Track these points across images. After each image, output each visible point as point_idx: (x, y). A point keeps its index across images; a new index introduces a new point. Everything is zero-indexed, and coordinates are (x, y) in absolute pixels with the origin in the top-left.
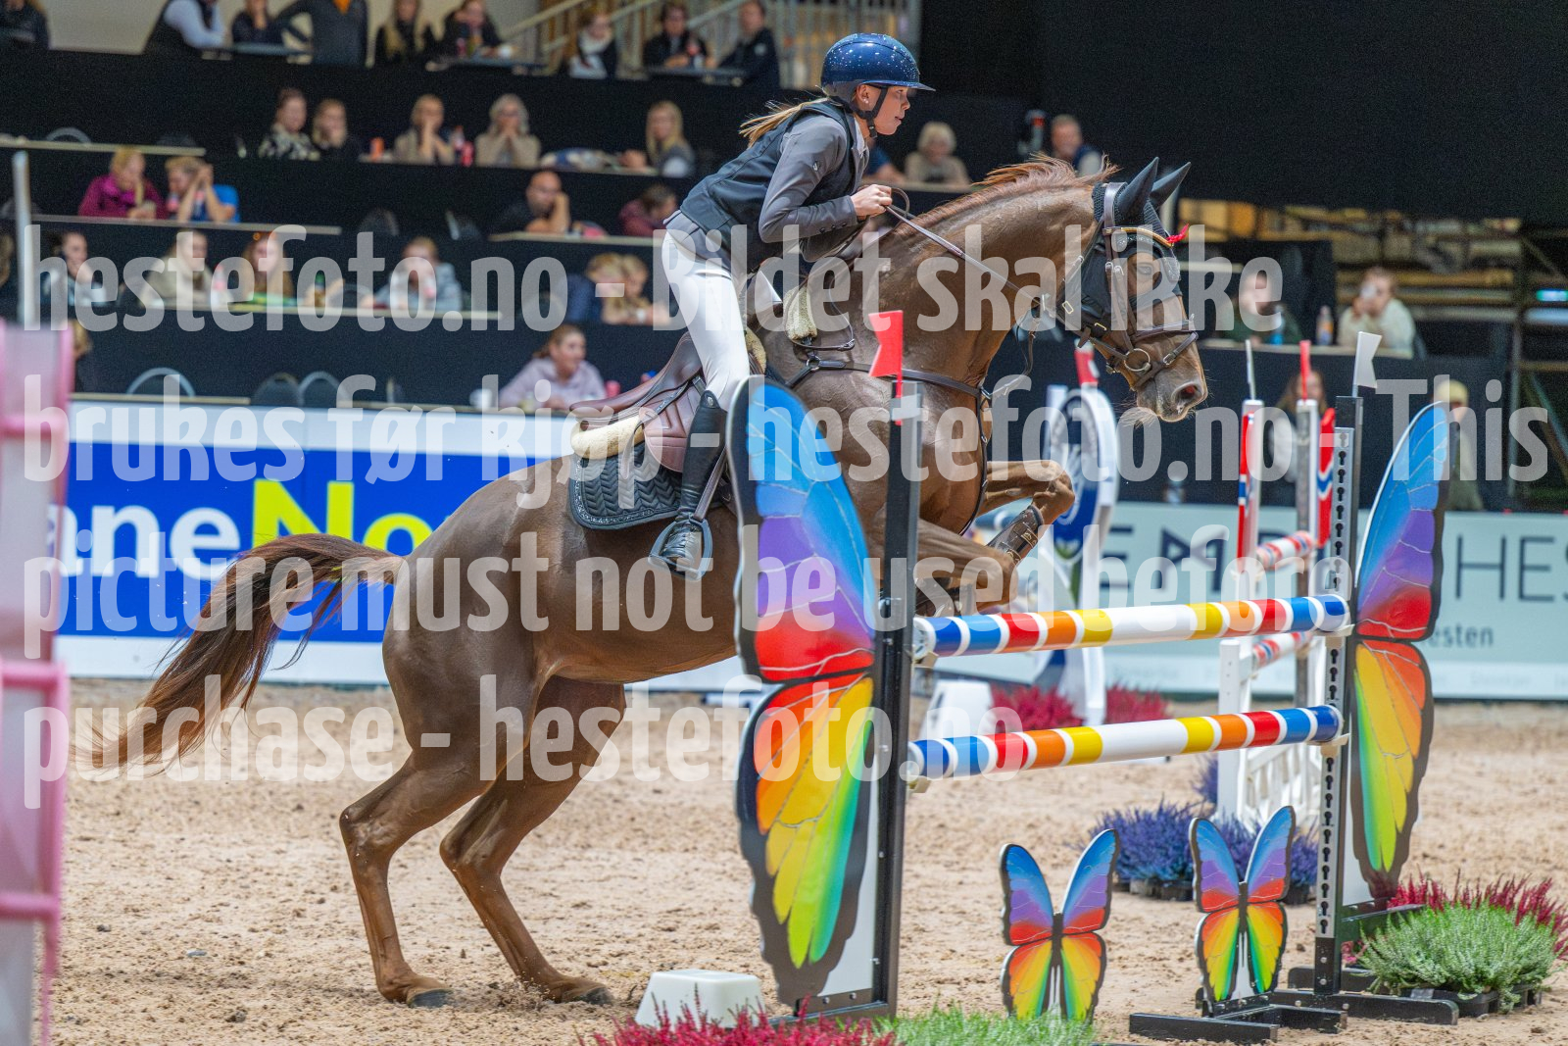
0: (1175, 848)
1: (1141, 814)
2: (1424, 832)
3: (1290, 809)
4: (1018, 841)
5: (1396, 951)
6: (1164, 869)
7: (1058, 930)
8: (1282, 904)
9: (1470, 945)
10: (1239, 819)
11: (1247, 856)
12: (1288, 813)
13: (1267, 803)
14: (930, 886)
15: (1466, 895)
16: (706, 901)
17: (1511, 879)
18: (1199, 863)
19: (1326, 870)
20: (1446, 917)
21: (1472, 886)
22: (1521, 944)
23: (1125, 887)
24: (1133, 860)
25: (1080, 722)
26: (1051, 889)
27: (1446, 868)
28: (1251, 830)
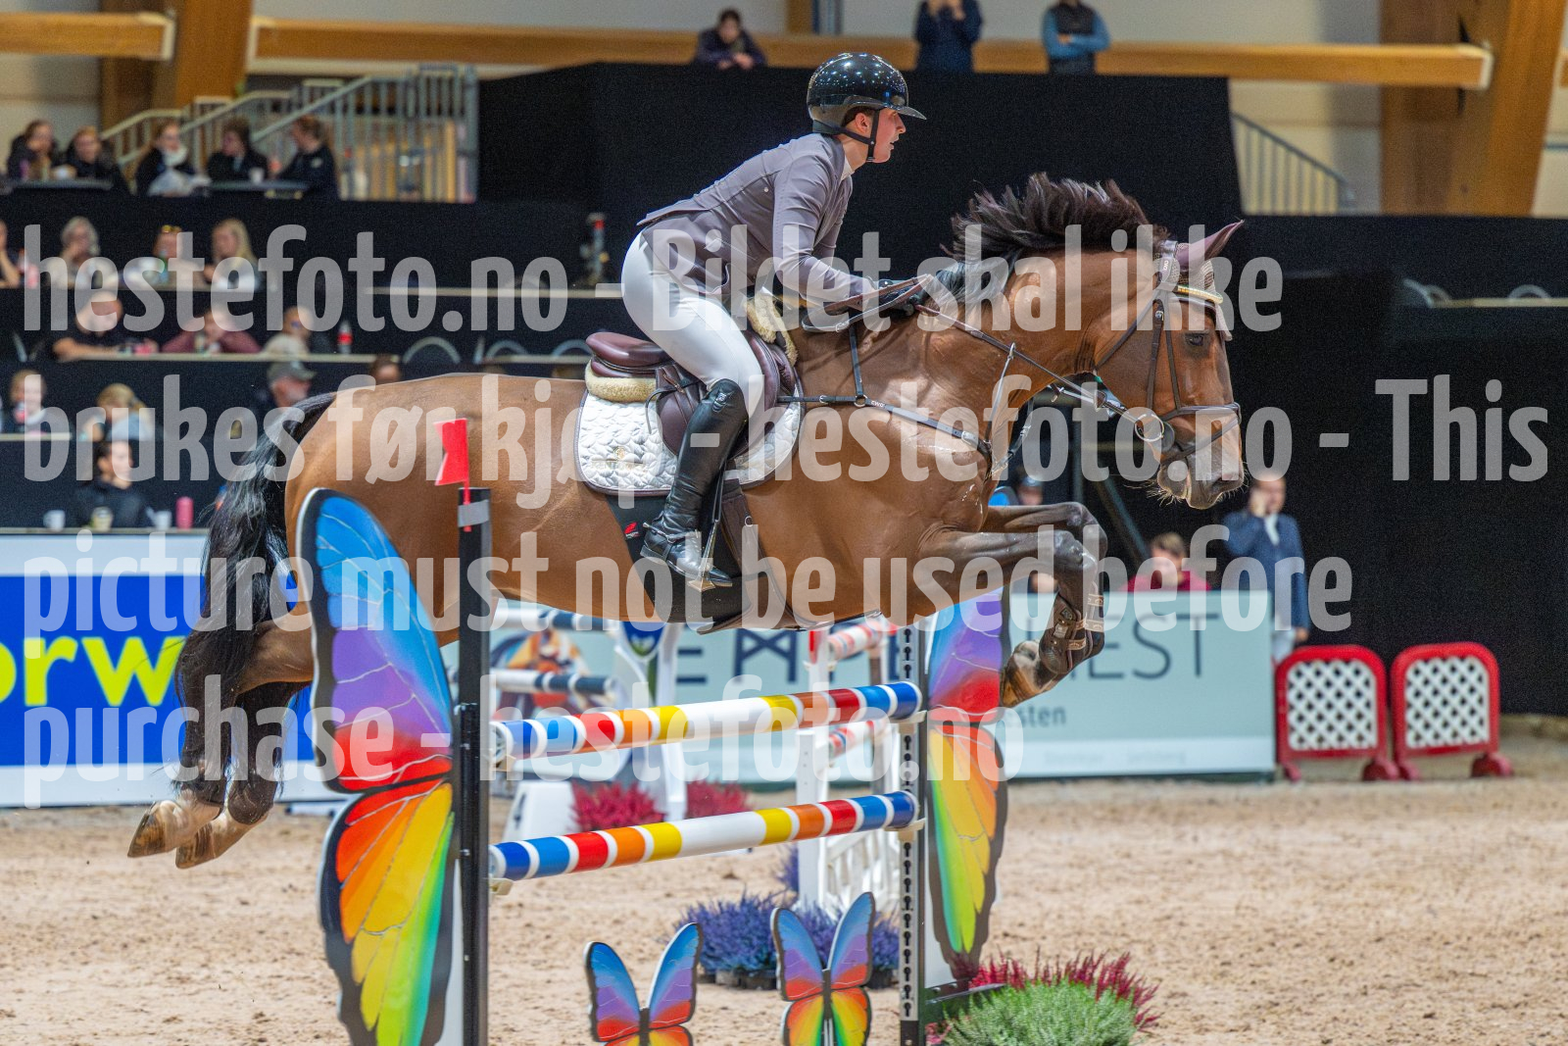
0: (759, 938)
1: (724, 905)
2: (1004, 912)
3: (869, 896)
4: (602, 938)
5: (979, 1031)
6: (748, 960)
7: (645, 1025)
8: (866, 988)
9: (1052, 1021)
10: (821, 906)
11: (829, 943)
12: (868, 897)
13: (848, 889)
14: (518, 986)
15: (1046, 972)
16: (297, 1010)
17: (1089, 954)
18: (782, 952)
19: (907, 953)
20: (1028, 995)
21: (1052, 963)
22: (1103, 1018)
23: (710, 979)
24: (718, 952)
25: (661, 818)
26: (636, 983)
27: (1026, 946)
28: (833, 917)
